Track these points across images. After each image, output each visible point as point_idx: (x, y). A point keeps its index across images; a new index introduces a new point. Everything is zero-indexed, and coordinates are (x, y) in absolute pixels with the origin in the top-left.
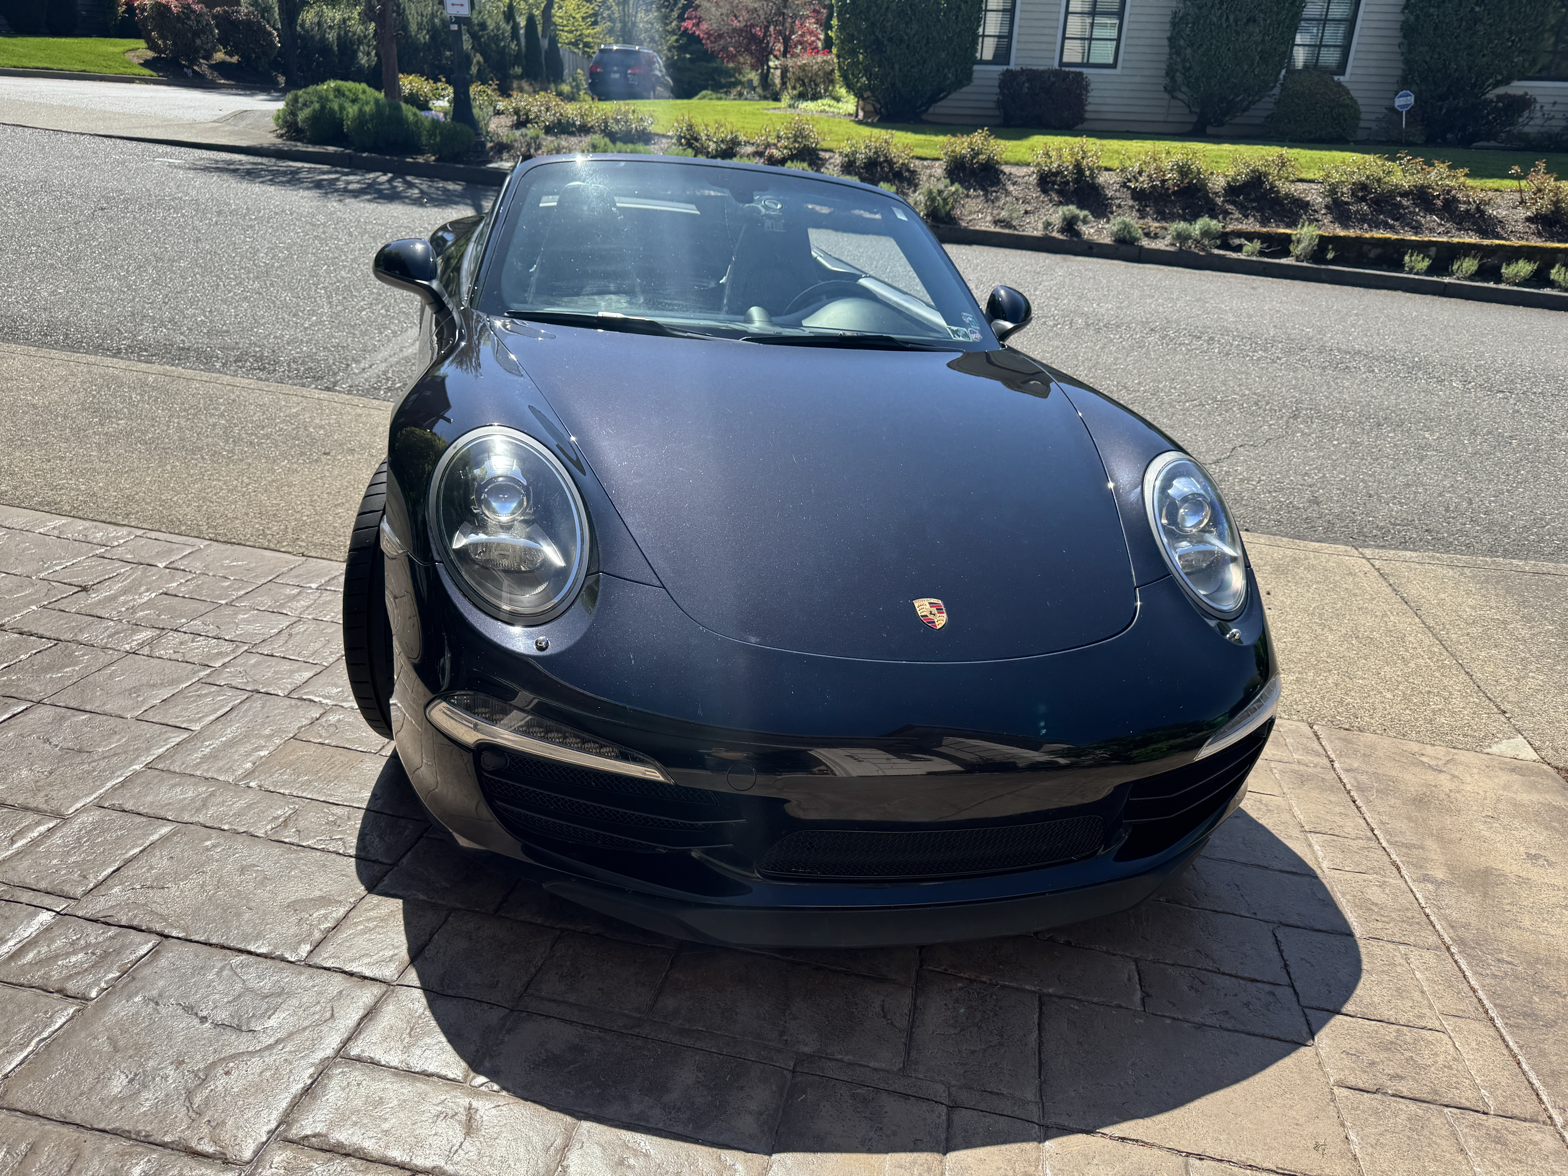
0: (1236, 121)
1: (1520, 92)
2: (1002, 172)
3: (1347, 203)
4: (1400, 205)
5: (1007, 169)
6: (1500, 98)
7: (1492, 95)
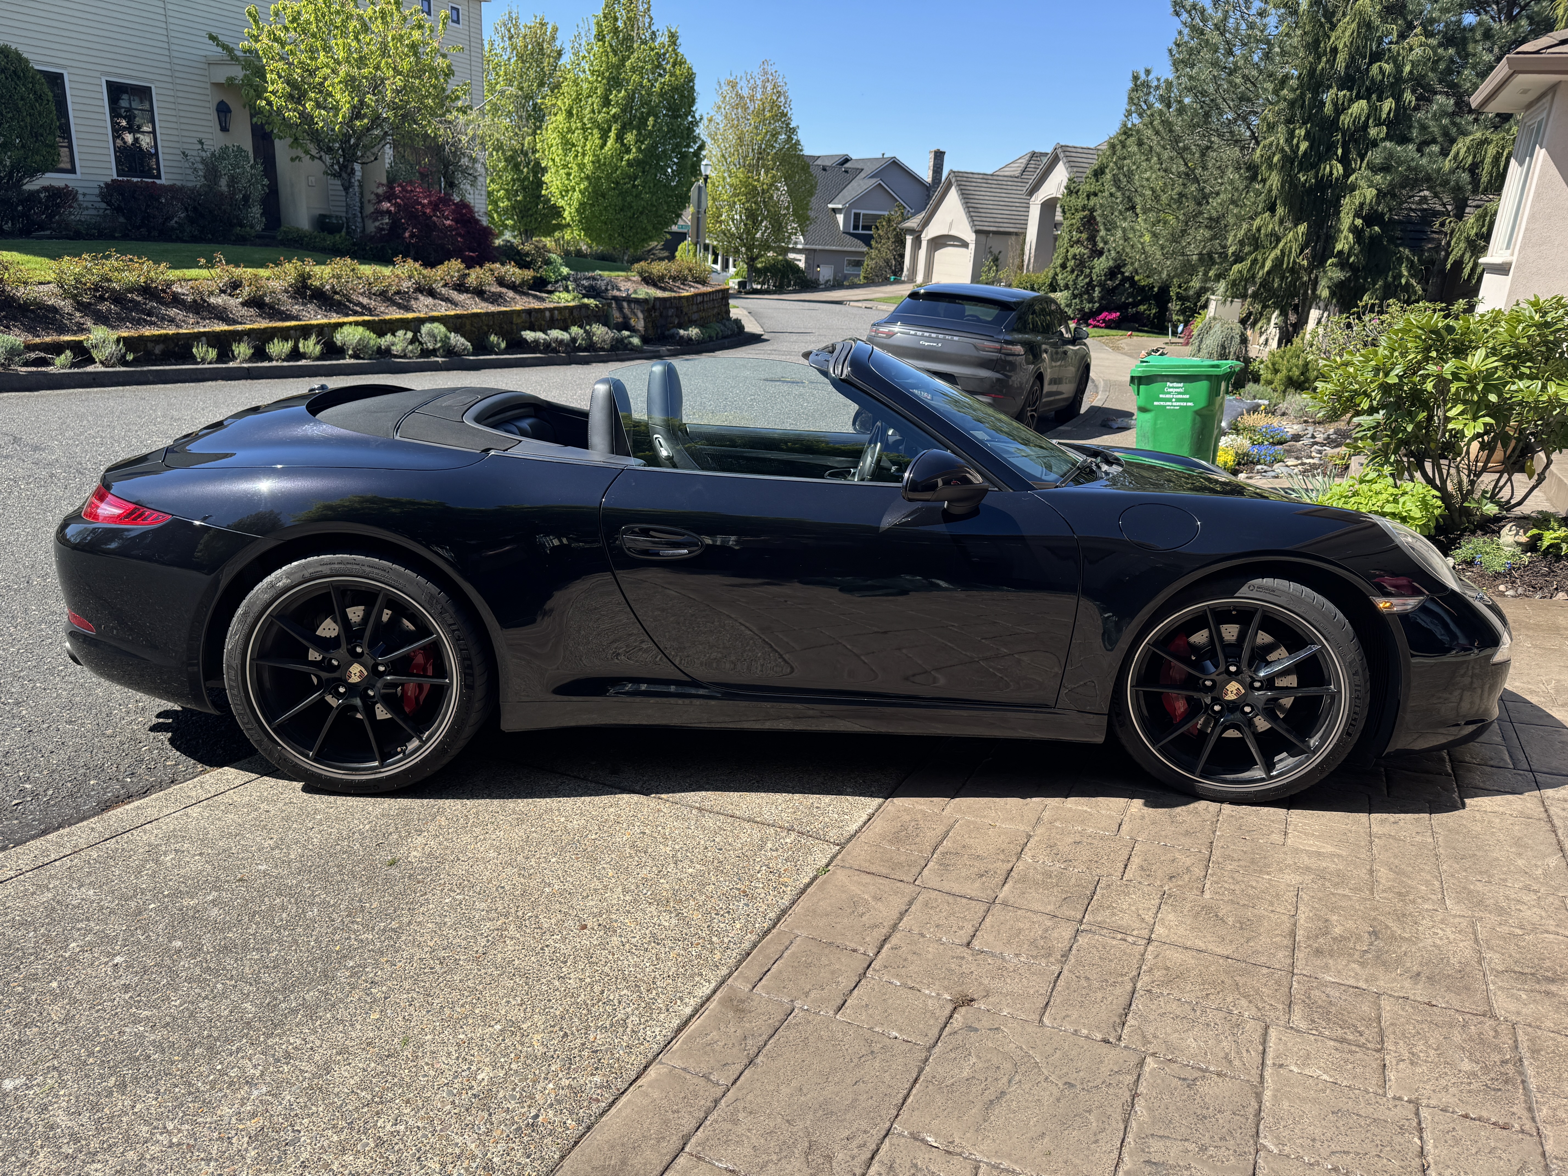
1: (56, 184)
4: (135, 302)
6: (45, 189)
7: (30, 186)
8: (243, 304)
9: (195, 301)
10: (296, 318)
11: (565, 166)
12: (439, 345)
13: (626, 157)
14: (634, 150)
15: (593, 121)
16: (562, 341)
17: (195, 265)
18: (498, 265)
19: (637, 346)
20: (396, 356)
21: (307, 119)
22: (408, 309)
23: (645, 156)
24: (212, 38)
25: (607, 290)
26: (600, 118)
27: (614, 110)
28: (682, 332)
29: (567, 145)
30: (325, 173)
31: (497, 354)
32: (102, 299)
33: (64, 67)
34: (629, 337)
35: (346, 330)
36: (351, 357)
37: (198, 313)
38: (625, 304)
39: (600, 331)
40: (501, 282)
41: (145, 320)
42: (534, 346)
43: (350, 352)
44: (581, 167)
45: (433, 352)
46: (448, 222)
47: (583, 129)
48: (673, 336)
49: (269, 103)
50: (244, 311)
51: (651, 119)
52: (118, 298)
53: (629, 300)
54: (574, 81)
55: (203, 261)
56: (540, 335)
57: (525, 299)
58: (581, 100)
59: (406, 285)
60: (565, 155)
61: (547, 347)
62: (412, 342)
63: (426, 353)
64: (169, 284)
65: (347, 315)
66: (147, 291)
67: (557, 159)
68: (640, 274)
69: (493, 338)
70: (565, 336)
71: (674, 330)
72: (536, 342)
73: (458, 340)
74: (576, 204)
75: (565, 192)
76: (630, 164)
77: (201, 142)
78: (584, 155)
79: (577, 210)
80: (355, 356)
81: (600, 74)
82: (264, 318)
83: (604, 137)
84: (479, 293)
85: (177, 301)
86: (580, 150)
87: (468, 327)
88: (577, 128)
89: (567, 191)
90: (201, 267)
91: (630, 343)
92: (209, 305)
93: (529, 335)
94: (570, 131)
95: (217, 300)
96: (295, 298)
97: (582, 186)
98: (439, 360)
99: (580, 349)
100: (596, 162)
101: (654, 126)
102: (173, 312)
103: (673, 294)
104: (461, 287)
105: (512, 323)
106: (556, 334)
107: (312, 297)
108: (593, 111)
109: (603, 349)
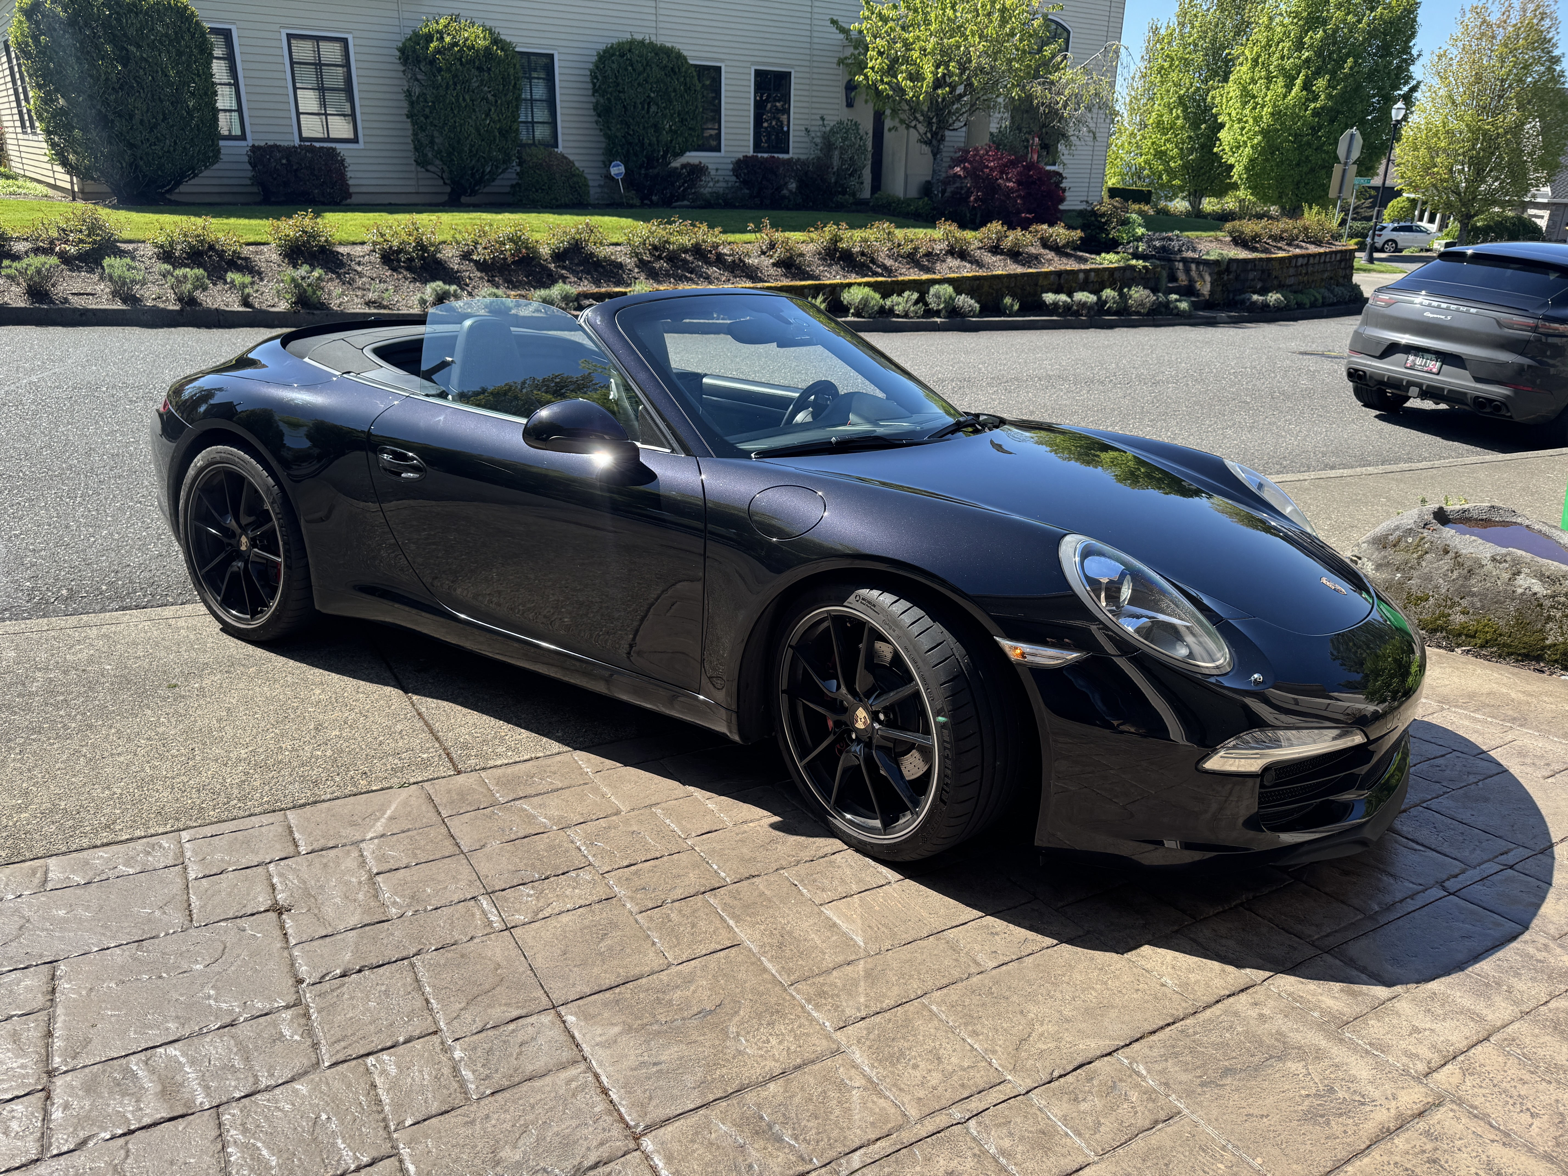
0: (486, 190)
1: (696, 161)
2: (338, 253)
3: (649, 262)
4: (685, 261)
5: (341, 249)
6: (684, 166)
7: (676, 163)
8: (774, 265)
9: (734, 261)
10: (817, 278)
11: (1240, 121)
12: (942, 306)
13: (1312, 105)
14: (1323, 97)
15: (1281, 69)
16: (1085, 303)
17: (744, 231)
18: (1045, 227)
19: (1184, 311)
20: (898, 316)
21: (900, 90)
22: (927, 270)
23: (1336, 103)
24: (834, 22)
25: (1180, 251)
26: (1288, 64)
27: (1307, 54)
28: (1255, 297)
29: (1247, 96)
30: (920, 141)
31: (1009, 316)
32: (659, 258)
33: (722, 60)
34: (1177, 300)
35: (854, 290)
36: (853, 315)
37: (732, 272)
38: (1193, 266)
39: (1138, 294)
40: (1045, 243)
41: (686, 277)
42: (1054, 309)
43: (852, 311)
44: (1257, 120)
45: (937, 313)
46: (1011, 184)
47: (1267, 79)
48: (1243, 302)
49: (866, 77)
50: (772, 271)
51: (1350, 60)
52: (673, 258)
53: (1199, 262)
54: (1267, 27)
55: (751, 226)
56: (1063, 297)
57: (1064, 260)
58: (1271, 47)
59: (939, 247)
60: (1243, 108)
61: (1068, 309)
62: (916, 302)
63: (929, 313)
64: (716, 246)
65: (866, 275)
66: (698, 251)
67: (1234, 114)
68: (1230, 233)
69: (1008, 300)
70: (1092, 298)
71: (1247, 296)
72: (1055, 304)
73: (965, 301)
74: (1245, 160)
75: (1237, 147)
76: (1316, 113)
77: (823, 119)
78: (1263, 106)
79: (1246, 168)
80: (858, 314)
81: (1297, 15)
82: (787, 277)
83: (1289, 87)
84: (1015, 255)
85: (720, 260)
86: (1260, 100)
87: (986, 288)
88: (1261, 78)
89: (1238, 148)
90: (750, 231)
91: (1177, 307)
92: (744, 264)
93: (1049, 297)
94: (1254, 81)
95: (752, 261)
96: (824, 259)
97: (1256, 141)
98: (938, 320)
99: (1109, 312)
100: (1276, 114)
101: (1351, 68)
102: (713, 271)
103: (1263, 256)
104: (995, 250)
105: (1036, 285)
106: (1082, 296)
107: (840, 259)
108: (1282, 58)
109: (1138, 313)
